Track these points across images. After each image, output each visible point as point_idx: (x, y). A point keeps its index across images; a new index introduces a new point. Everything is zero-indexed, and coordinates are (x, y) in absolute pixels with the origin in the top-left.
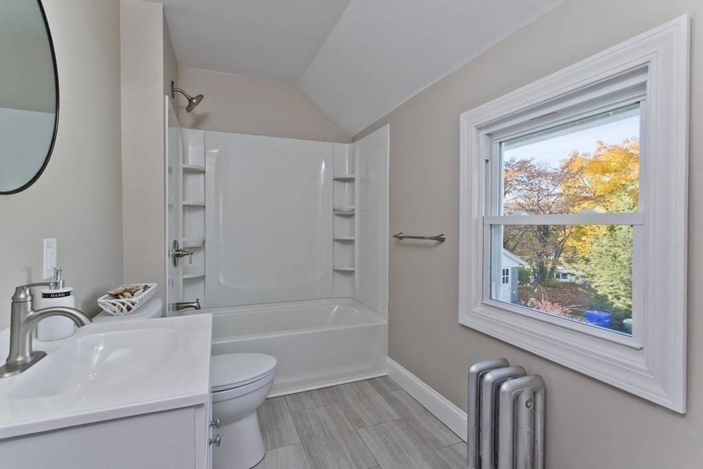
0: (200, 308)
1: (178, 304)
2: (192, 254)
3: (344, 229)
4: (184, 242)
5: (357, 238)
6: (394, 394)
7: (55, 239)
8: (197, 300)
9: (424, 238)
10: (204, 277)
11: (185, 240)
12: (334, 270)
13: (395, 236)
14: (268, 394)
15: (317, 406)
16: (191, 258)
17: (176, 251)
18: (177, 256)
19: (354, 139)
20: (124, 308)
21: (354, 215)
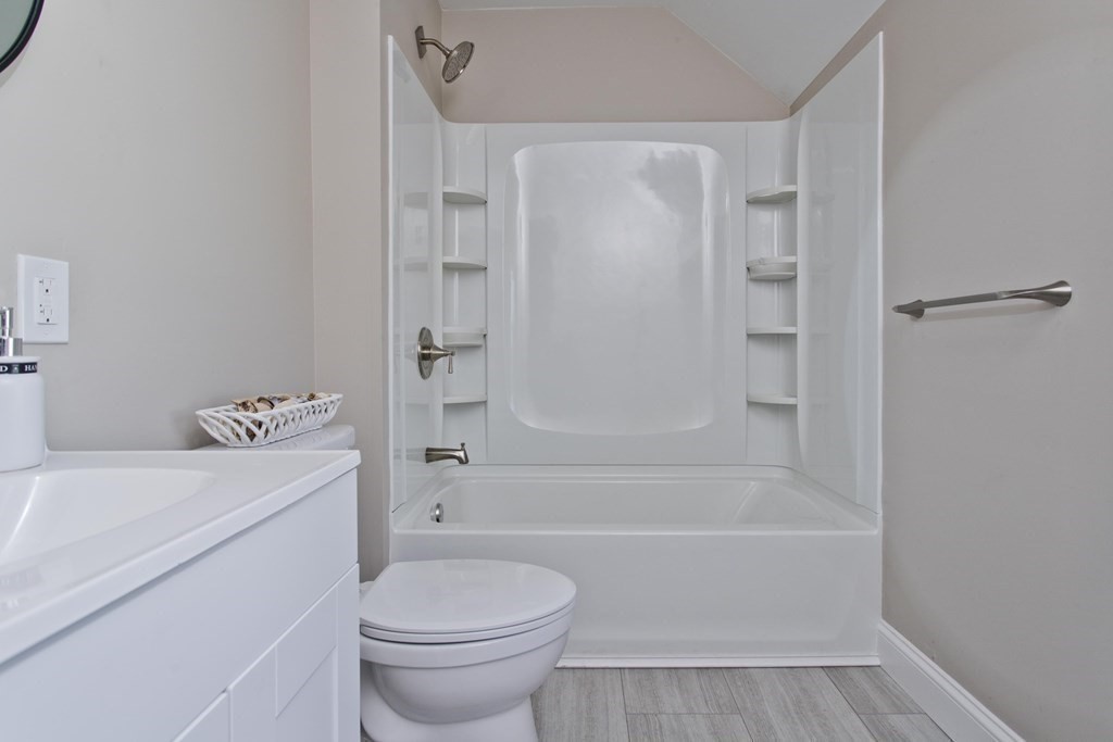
0: (467, 461)
1: (428, 450)
2: (452, 354)
3: (768, 310)
4: (445, 336)
5: (801, 330)
6: (898, 721)
7: (67, 264)
8: (463, 445)
9: (993, 297)
10: (485, 402)
11: (448, 330)
12: (751, 404)
13: (900, 309)
14: (559, 658)
15: (691, 713)
16: (450, 362)
17: (423, 348)
18: (426, 359)
19: (794, 109)
20: (242, 432)
21: (796, 277)
